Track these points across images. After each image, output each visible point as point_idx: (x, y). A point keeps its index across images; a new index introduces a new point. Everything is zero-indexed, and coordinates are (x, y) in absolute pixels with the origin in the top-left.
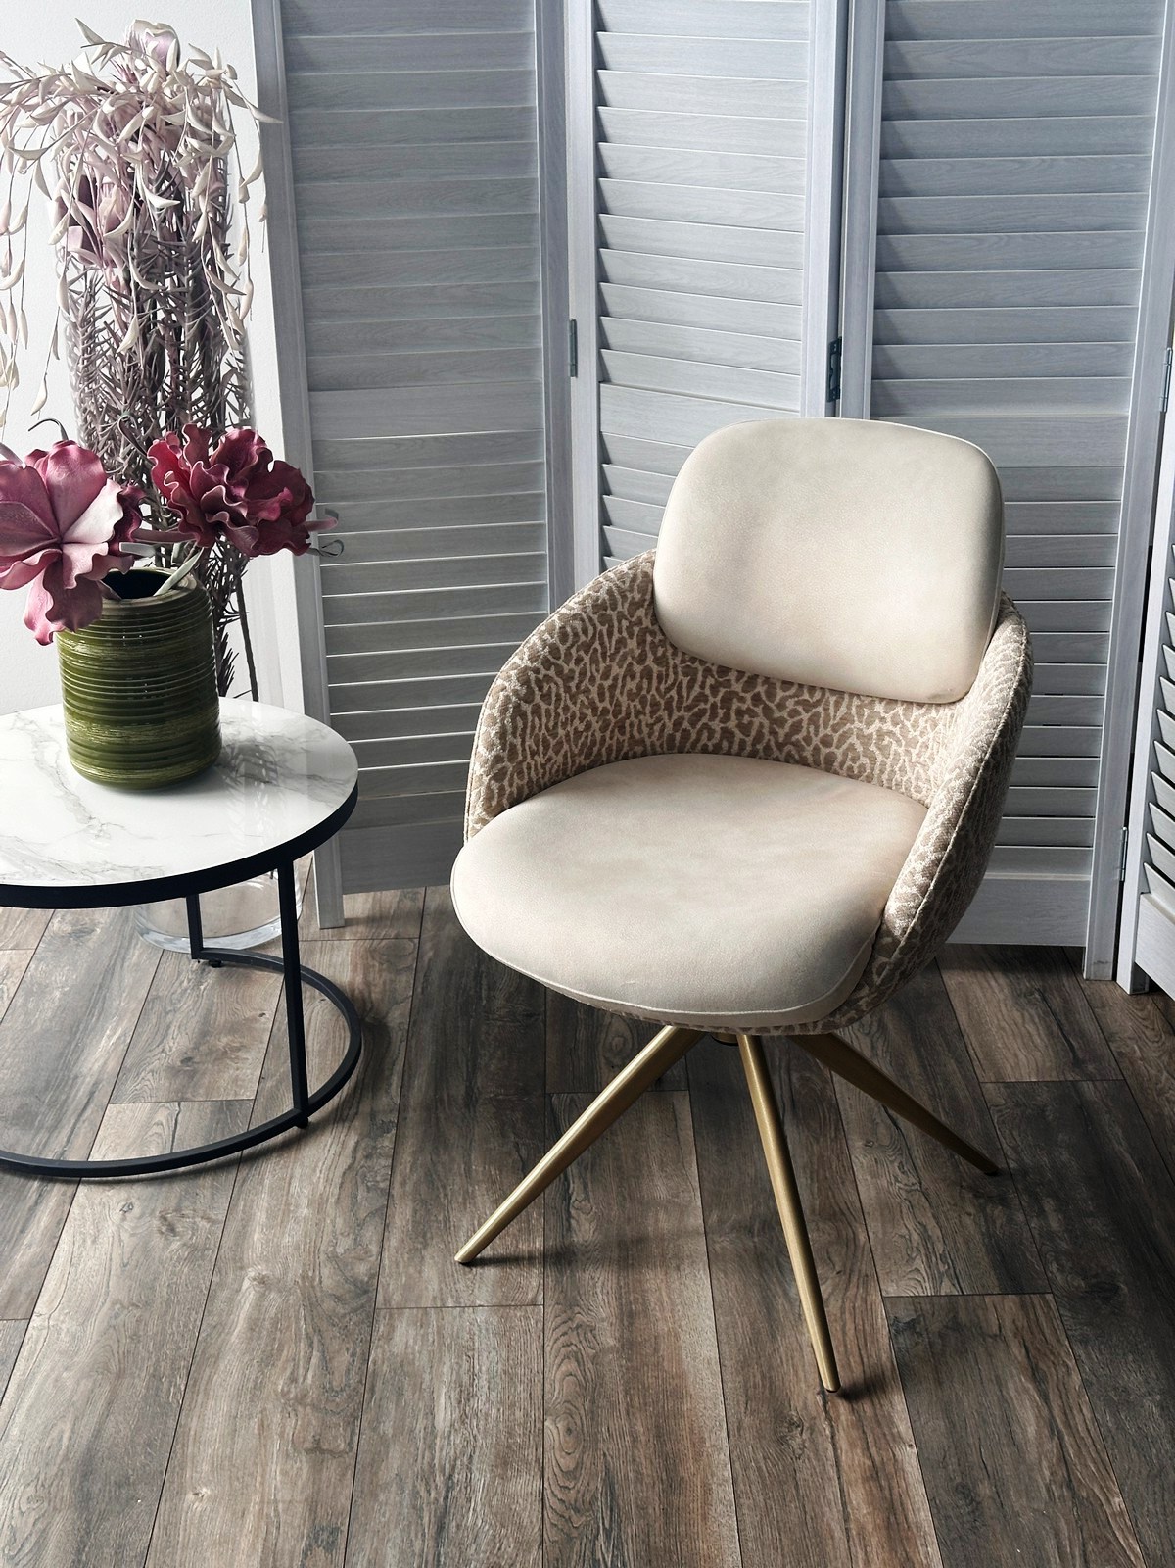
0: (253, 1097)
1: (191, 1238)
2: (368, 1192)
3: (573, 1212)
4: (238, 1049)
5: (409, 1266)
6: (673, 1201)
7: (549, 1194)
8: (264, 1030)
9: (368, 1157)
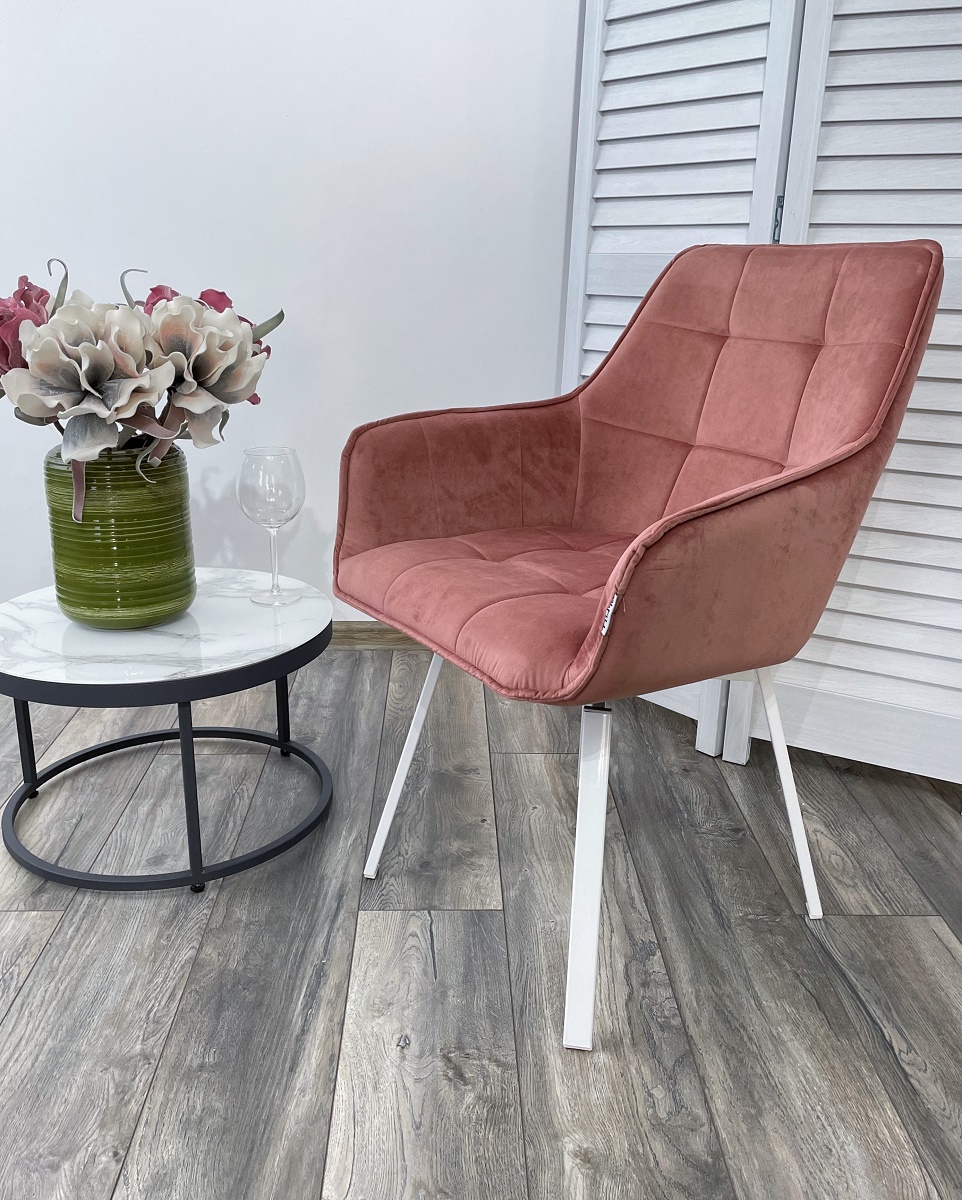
0: (500, 908)
1: (485, 1088)
2: (663, 1031)
3: (906, 1067)
4: (471, 854)
5: (753, 1142)
7: (867, 1041)
8: (490, 835)
9: (645, 984)
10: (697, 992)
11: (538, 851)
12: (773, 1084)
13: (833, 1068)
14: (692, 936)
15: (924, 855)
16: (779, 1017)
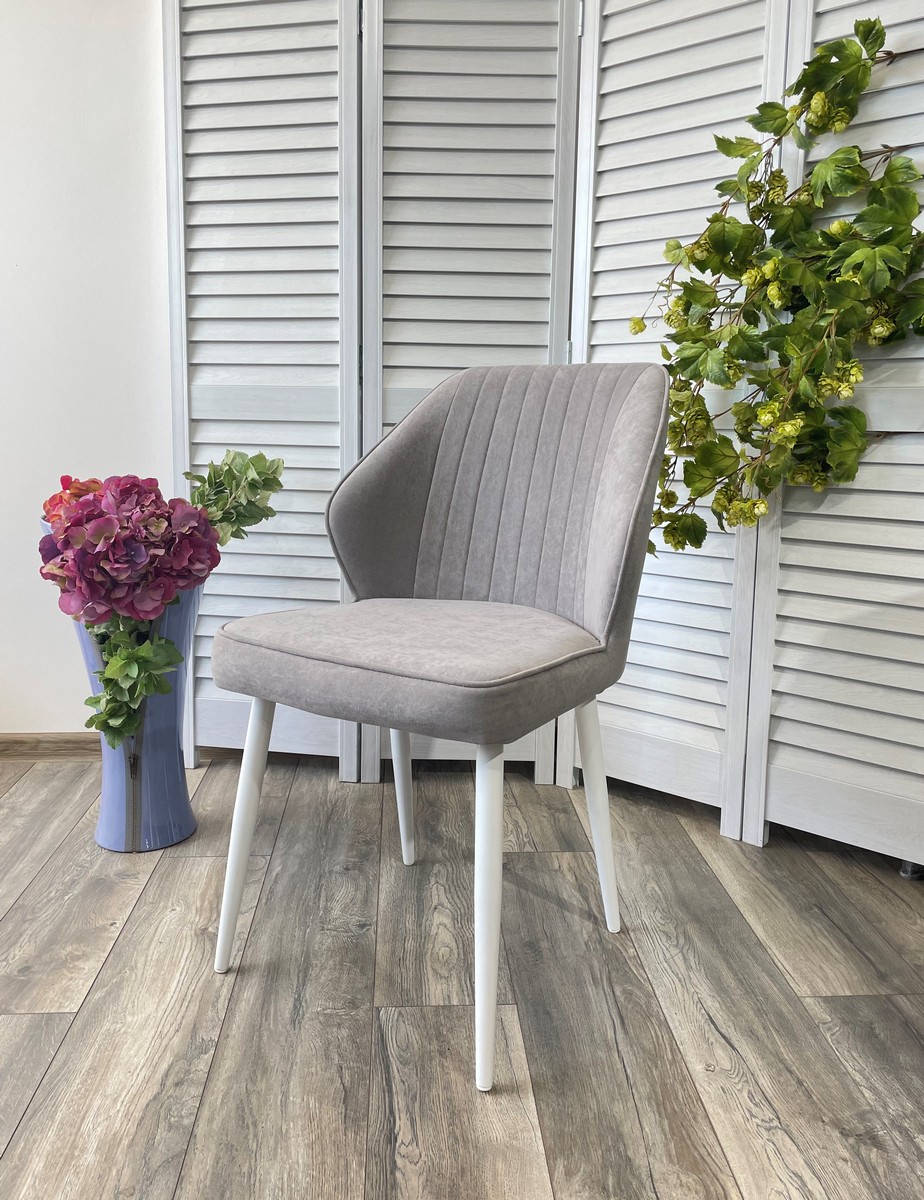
0: (76, 1010)
2: (169, 1131)
3: (399, 1162)
4: (79, 958)
6: (512, 1145)
7: (373, 1135)
8: (111, 938)
9: (179, 1083)
10: (230, 1088)
11: (151, 952)
12: (252, 1182)
13: (323, 1163)
14: (257, 1033)
15: (532, 946)
16: (298, 1112)
